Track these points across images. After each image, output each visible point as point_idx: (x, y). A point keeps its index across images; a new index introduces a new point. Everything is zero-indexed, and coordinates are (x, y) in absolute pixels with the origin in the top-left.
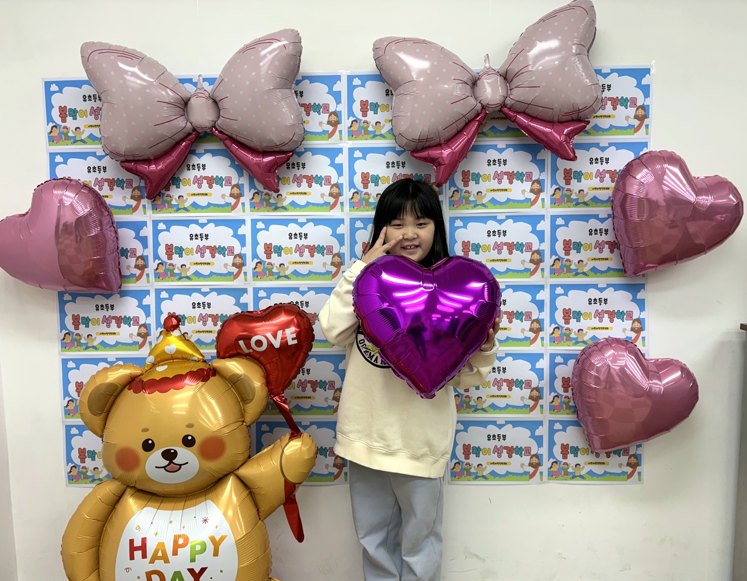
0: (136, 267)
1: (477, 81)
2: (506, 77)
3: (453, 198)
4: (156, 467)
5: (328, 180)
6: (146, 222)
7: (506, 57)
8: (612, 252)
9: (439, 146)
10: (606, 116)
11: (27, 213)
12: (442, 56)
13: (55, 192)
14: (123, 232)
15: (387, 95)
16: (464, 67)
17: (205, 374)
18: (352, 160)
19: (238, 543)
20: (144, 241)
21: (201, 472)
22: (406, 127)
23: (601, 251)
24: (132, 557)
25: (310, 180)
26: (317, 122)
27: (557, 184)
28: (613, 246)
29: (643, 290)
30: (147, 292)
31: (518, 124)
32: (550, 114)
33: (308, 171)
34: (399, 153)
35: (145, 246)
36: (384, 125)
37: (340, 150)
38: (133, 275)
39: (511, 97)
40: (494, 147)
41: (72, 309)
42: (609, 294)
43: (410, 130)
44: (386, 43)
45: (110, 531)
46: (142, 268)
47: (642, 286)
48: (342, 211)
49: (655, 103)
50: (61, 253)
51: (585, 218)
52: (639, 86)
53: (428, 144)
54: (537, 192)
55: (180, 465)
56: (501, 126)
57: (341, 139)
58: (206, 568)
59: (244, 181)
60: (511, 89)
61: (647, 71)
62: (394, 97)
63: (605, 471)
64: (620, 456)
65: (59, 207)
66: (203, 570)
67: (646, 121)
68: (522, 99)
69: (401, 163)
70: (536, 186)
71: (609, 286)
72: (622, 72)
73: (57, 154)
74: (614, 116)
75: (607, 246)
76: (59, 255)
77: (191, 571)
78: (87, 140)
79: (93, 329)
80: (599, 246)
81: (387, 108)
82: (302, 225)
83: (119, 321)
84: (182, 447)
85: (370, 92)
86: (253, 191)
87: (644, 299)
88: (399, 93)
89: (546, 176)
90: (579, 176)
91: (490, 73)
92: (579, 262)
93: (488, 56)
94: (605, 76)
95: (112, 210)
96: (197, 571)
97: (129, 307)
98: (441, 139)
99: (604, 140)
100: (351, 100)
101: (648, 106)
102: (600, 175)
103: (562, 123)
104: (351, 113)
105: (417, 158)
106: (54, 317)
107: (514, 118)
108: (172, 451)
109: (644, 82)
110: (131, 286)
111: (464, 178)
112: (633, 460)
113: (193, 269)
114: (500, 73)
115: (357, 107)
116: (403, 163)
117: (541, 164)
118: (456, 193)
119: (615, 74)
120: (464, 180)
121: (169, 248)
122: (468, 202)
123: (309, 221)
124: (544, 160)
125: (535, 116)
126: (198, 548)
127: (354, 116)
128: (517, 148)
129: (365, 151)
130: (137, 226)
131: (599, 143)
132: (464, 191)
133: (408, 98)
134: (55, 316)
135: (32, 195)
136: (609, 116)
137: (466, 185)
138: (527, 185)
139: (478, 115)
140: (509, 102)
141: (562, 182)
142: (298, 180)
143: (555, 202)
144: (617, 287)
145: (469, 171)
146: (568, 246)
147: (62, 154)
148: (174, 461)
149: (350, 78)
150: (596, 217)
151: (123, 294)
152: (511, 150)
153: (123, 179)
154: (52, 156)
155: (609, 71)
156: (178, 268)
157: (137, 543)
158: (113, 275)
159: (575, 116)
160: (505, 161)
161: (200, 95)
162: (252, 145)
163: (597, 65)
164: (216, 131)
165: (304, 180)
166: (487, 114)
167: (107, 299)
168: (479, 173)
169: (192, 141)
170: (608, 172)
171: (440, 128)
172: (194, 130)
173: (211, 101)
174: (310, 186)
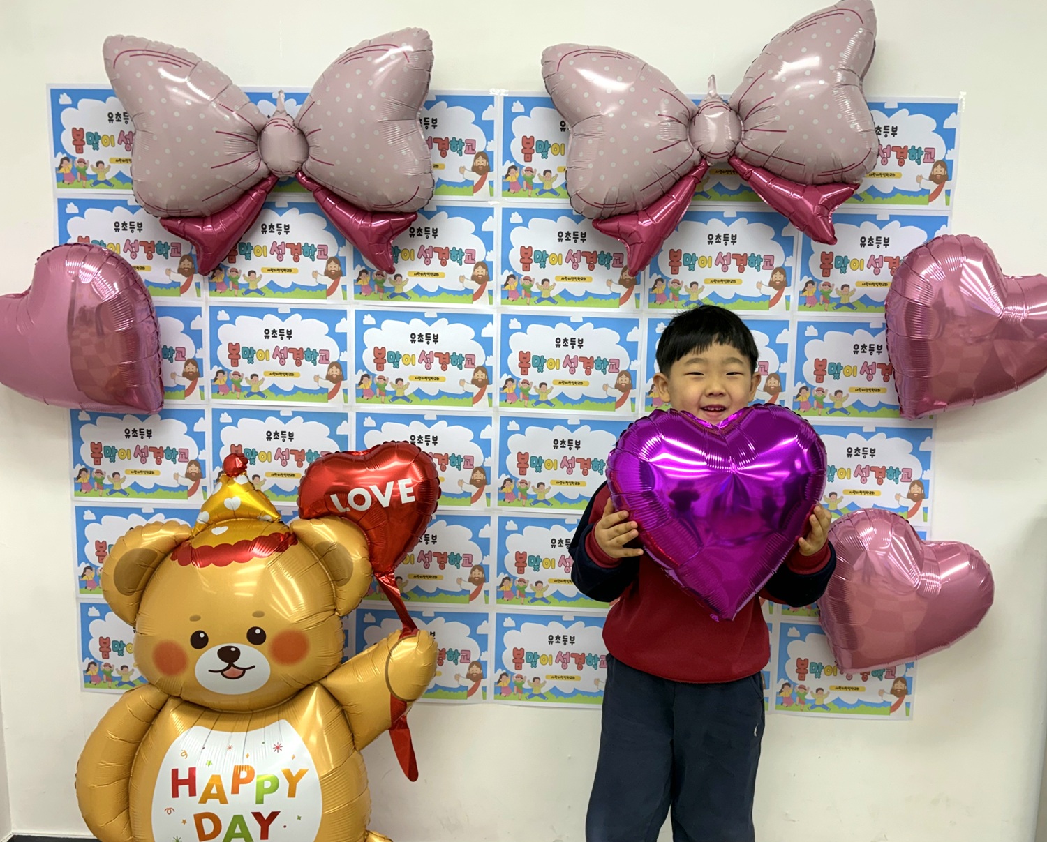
0: (185, 375)
1: (695, 116)
2: (739, 112)
3: (655, 291)
4: (210, 671)
5: (471, 255)
6: (200, 308)
7: (741, 81)
8: (886, 380)
9: (635, 213)
10: (887, 174)
11: (27, 292)
12: (643, 78)
13: (68, 264)
14: (165, 322)
15: (563, 129)
16: (675, 96)
17: (281, 541)
18: (507, 227)
19: (323, 780)
20: (196, 337)
21: (272, 680)
22: (585, 185)
23: (870, 378)
24: (175, 794)
25: (445, 254)
26: (456, 167)
27: (810, 274)
28: (888, 371)
29: (929, 438)
30: (201, 414)
31: (753, 183)
32: (800, 172)
33: (441, 242)
34: (578, 218)
35: (199, 345)
36: (557, 175)
37: (490, 212)
38: (180, 388)
39: (745, 143)
40: (719, 216)
41: (90, 434)
42: (878, 442)
43: (592, 190)
44: (560, 55)
45: (145, 756)
46: (194, 376)
47: (928, 433)
48: (491, 303)
49: (961, 157)
50: (75, 352)
51: (849, 327)
52: (939, 130)
53: (617, 211)
54: (780, 286)
55: (244, 670)
56: (731, 184)
57: (492, 194)
58: (278, 813)
59: (346, 252)
60: (745, 131)
61: (953, 108)
62: (571, 137)
63: (859, 700)
64: (881, 680)
65: (74, 284)
66: (274, 815)
67: (947, 185)
68: (760, 148)
69: (579, 234)
70: (779, 277)
71: (879, 430)
72: (914, 108)
73: (70, 201)
74: (900, 175)
75: (879, 371)
76: (72, 356)
77: (257, 815)
78: (114, 182)
79: (121, 465)
80: (868, 370)
81: (561, 149)
82: (430, 322)
83: (160, 454)
84: (248, 645)
85: (536, 124)
86: (359, 268)
87: (930, 452)
88: (577, 133)
89: (794, 263)
90: (843, 263)
91: (715, 104)
92: (836, 393)
93: (714, 78)
94: (889, 113)
95: (151, 289)
96: (266, 816)
97: (174, 434)
98: (638, 204)
99: (883, 210)
100: (508, 136)
101: (952, 162)
102: (875, 263)
103: (819, 185)
104: (507, 155)
105: (601, 230)
106: (64, 445)
107: (748, 175)
108: (233, 649)
109: (947, 124)
110: (177, 403)
111: (672, 261)
112: (900, 686)
113: (269, 381)
114: (731, 105)
115: (516, 147)
116: (584, 235)
117: (787, 244)
118: (659, 282)
119: (905, 111)
120: (673, 264)
121: (234, 350)
122: (676, 297)
123: (440, 316)
124: (793, 237)
125: (779, 173)
126: (268, 785)
127: (512, 160)
128: (752, 218)
129: (527, 214)
130: (187, 315)
131: (876, 215)
132: (671, 281)
133: (590, 141)
134: (66, 444)
135: (34, 266)
136: (893, 175)
137: (675, 271)
138: (766, 276)
139: (695, 168)
140: (741, 150)
141: (817, 273)
142: (426, 254)
143: (805, 302)
144: (890, 433)
145: (680, 251)
146: (821, 368)
147: (76, 202)
148: (235, 663)
149: (509, 101)
150: (865, 326)
151: (166, 414)
152: (743, 220)
153: (166, 243)
154: (62, 203)
155: (896, 106)
156: (246, 378)
157: (183, 775)
158: (150, 386)
159: (837, 177)
160: (734, 237)
161: (280, 122)
162: (355, 201)
163: (877, 96)
164: (304, 178)
165: (436, 255)
166: (709, 166)
167: (143, 421)
168: (694, 254)
169: (268, 190)
170: (887, 259)
171: (636, 187)
172: (270, 173)
173: (296, 131)
174: (444, 264)
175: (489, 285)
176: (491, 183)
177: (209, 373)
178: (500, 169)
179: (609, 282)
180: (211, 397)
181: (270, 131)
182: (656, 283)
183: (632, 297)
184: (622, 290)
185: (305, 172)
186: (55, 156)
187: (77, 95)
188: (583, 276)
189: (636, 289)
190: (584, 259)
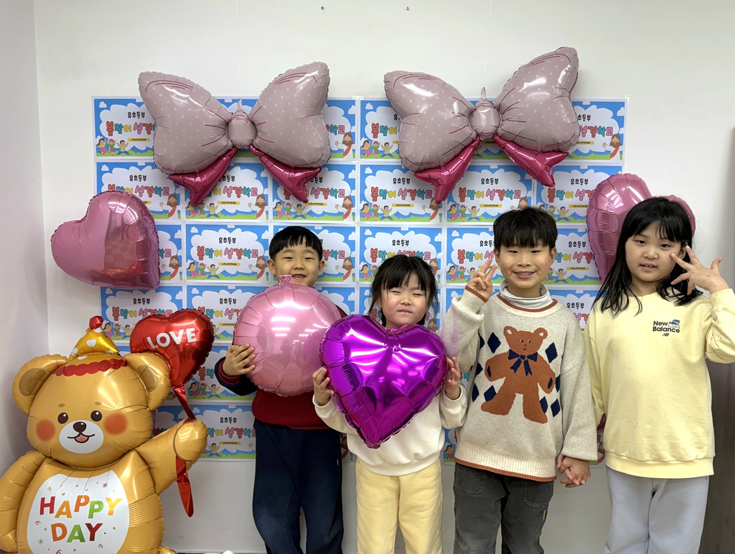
0: (171, 265)
1: (473, 112)
2: (499, 109)
3: (451, 212)
5: (342, 192)
6: (180, 226)
7: (500, 91)
8: (589, 262)
9: (439, 168)
10: (586, 143)
11: (82, 220)
12: (443, 91)
14: (161, 233)
15: (396, 119)
16: (462, 101)
18: (364, 176)
20: (178, 243)
22: (411, 152)
23: (579, 262)
25: (327, 192)
27: (542, 201)
28: (589, 257)
30: (180, 288)
31: (508, 152)
32: (534, 145)
33: (324, 185)
34: (405, 170)
35: (179, 247)
36: (392, 146)
37: (353, 167)
38: (167, 273)
39: (503, 127)
40: (488, 168)
41: (111, 302)
42: (585, 299)
43: (414, 155)
44: (395, 78)
46: (176, 267)
48: (354, 220)
49: (627, 132)
50: (108, 252)
51: (566, 232)
52: (615, 117)
53: (429, 167)
56: (494, 149)
57: (354, 157)
59: (269, 192)
60: (503, 120)
61: (622, 104)
62: (401, 125)
67: (620, 148)
68: (511, 130)
69: (406, 179)
70: (524, 203)
71: (585, 292)
72: (600, 105)
73: (104, 164)
74: (593, 143)
75: (584, 257)
76: (106, 254)
78: (130, 152)
79: (130, 320)
81: (395, 130)
85: (379, 117)
86: (276, 201)
88: (405, 122)
89: (532, 195)
90: (561, 194)
91: (485, 105)
92: (559, 270)
93: (484, 89)
94: (586, 107)
95: (152, 214)
97: (163, 301)
98: (441, 162)
99: (584, 163)
100: (364, 123)
102: (580, 194)
103: (545, 153)
104: (363, 134)
105: (419, 177)
107: (504, 146)
109: (619, 113)
110: (166, 282)
111: (460, 194)
113: (222, 268)
114: (495, 105)
115: (368, 129)
116: (408, 180)
117: (528, 184)
118: (453, 207)
119: (594, 107)
120: (461, 196)
121: (201, 250)
122: (464, 216)
123: (325, 228)
124: (531, 182)
125: (522, 145)
128: (507, 169)
129: (375, 168)
130: (172, 230)
131: (580, 166)
132: (460, 206)
133: (413, 128)
134: (97, 308)
135: (88, 204)
136: (589, 143)
137: (462, 200)
139: (473, 141)
140: (500, 131)
142: (316, 193)
144: (593, 293)
145: (465, 188)
147: (107, 164)
149: (364, 103)
150: (575, 231)
151: (160, 289)
152: (502, 170)
153: (160, 187)
154: (100, 165)
155: (589, 104)
158: (152, 273)
159: (555, 148)
160: (497, 180)
161: (240, 117)
162: (285, 162)
163: (577, 97)
164: (254, 149)
165: (321, 193)
166: (481, 140)
167: (144, 294)
168: (473, 190)
169: (232, 156)
170: (587, 191)
171: (440, 153)
172: (234, 146)
173: (249, 122)
174: (326, 198)
175: (353, 210)
176: (354, 151)
177: (185, 264)
178: (359, 142)
179: (424, 207)
180: (186, 278)
181: (234, 122)
182: (451, 207)
183: (438, 216)
184: (431, 212)
185: (254, 145)
186: (96, 138)
187: (110, 102)
188: (408, 204)
189: (440, 211)
190: (408, 194)
